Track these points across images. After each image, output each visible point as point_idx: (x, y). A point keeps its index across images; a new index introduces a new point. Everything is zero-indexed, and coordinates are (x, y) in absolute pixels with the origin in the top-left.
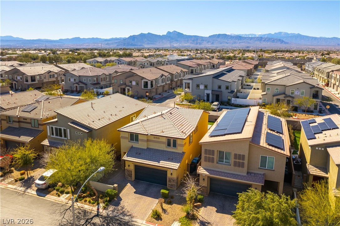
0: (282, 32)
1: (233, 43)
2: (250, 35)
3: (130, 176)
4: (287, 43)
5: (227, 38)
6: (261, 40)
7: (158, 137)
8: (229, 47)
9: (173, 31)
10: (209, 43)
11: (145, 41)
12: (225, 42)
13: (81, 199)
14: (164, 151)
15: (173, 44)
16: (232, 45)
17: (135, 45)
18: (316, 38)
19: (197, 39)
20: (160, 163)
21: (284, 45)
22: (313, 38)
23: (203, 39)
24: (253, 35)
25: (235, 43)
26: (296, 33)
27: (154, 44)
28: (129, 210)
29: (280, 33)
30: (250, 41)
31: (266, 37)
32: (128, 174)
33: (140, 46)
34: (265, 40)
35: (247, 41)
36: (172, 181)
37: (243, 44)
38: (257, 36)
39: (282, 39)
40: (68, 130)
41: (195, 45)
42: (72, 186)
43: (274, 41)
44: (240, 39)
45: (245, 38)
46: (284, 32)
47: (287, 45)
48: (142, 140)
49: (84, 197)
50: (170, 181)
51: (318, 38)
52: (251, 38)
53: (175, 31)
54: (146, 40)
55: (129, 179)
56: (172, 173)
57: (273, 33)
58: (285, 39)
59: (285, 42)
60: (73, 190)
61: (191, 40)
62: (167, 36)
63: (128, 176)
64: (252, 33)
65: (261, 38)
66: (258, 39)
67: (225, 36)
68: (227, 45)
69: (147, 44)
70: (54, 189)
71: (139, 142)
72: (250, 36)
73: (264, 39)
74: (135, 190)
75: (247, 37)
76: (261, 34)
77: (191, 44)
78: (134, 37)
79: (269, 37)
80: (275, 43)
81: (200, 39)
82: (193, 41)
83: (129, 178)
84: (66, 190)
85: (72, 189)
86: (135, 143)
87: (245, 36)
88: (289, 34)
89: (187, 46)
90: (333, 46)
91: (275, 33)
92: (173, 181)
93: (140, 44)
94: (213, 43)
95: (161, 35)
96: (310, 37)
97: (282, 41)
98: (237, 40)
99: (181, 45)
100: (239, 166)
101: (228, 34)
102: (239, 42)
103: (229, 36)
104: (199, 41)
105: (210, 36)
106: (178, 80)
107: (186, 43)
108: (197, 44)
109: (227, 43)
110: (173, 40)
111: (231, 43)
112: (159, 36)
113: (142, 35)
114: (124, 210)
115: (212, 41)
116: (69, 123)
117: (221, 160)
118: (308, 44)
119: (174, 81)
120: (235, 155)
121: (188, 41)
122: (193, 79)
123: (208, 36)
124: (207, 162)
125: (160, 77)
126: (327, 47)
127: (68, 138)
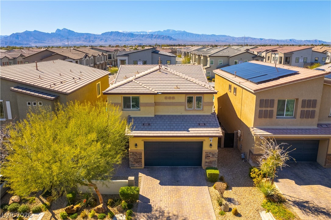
0: (170, 30)
1: (126, 40)
2: (142, 32)
3: (137, 162)
4: (175, 40)
5: (120, 35)
6: (152, 37)
7: (171, 96)
8: (123, 44)
9: (63, 28)
10: (102, 41)
11: (32, 40)
12: (118, 39)
13: (74, 215)
14: (183, 116)
15: (64, 43)
16: (125, 43)
17: (20, 44)
18: (198, 35)
19: (90, 37)
20: (191, 132)
21: (173, 42)
22: (196, 35)
23: (95, 37)
24: (144, 32)
25: (128, 40)
26: (183, 31)
27: (42, 43)
28: (175, 213)
29: (168, 30)
30: (142, 39)
31: (156, 34)
32: (135, 160)
33: (26, 44)
34: (156, 37)
35: (139, 38)
36: (211, 155)
37: (136, 41)
38: (148, 33)
39: (170, 36)
40: (8, 104)
41: (88, 43)
42: (41, 197)
43: (163, 38)
44: (132, 36)
45: (137, 35)
46: (172, 30)
47: (175, 41)
48: (147, 105)
49: (79, 211)
50: (207, 156)
51: (201, 35)
52: (143, 36)
53: (65, 29)
54: (32, 38)
55: (136, 167)
56: (211, 144)
57: (162, 31)
58: (173, 36)
59: (173, 39)
60: (48, 203)
61: (83, 38)
62: (57, 34)
63: (133, 163)
64: (143, 31)
65: (152, 35)
66: (149, 37)
67: (117, 33)
68: (121, 42)
69: (34, 43)
70: (6, 210)
71: (142, 108)
72: (142, 34)
73: (154, 36)
74: (159, 181)
75: (139, 35)
76: (151, 31)
77: (84, 42)
78: (17, 35)
79: (159, 34)
80: (164, 40)
81: (93, 37)
82: (86, 39)
83: (137, 165)
84: (33, 207)
85: (43, 203)
86: (133, 110)
87: (137, 34)
88: (176, 31)
89: (80, 44)
90: (213, 42)
91: (164, 31)
92: (213, 155)
93: (26, 43)
94: (106, 41)
95: (50, 33)
96: (194, 34)
97: (171, 38)
98: (130, 38)
99: (72, 43)
100: (307, 117)
101: (120, 31)
102: (131, 39)
103: (121, 33)
104: (91, 39)
105: (102, 34)
106: (100, 64)
107: (78, 41)
108: (90, 41)
109: (121, 41)
110: (64, 38)
111: (124, 40)
112: (48, 34)
113: (27, 33)
114: (166, 214)
115: (105, 39)
116: (13, 88)
117: (281, 113)
118: (193, 40)
119: (97, 65)
120: (304, 101)
121: (80, 39)
122: (129, 55)
123: (100, 34)
124: (263, 119)
125: (84, 58)
126: (208, 43)
127: (7, 117)
